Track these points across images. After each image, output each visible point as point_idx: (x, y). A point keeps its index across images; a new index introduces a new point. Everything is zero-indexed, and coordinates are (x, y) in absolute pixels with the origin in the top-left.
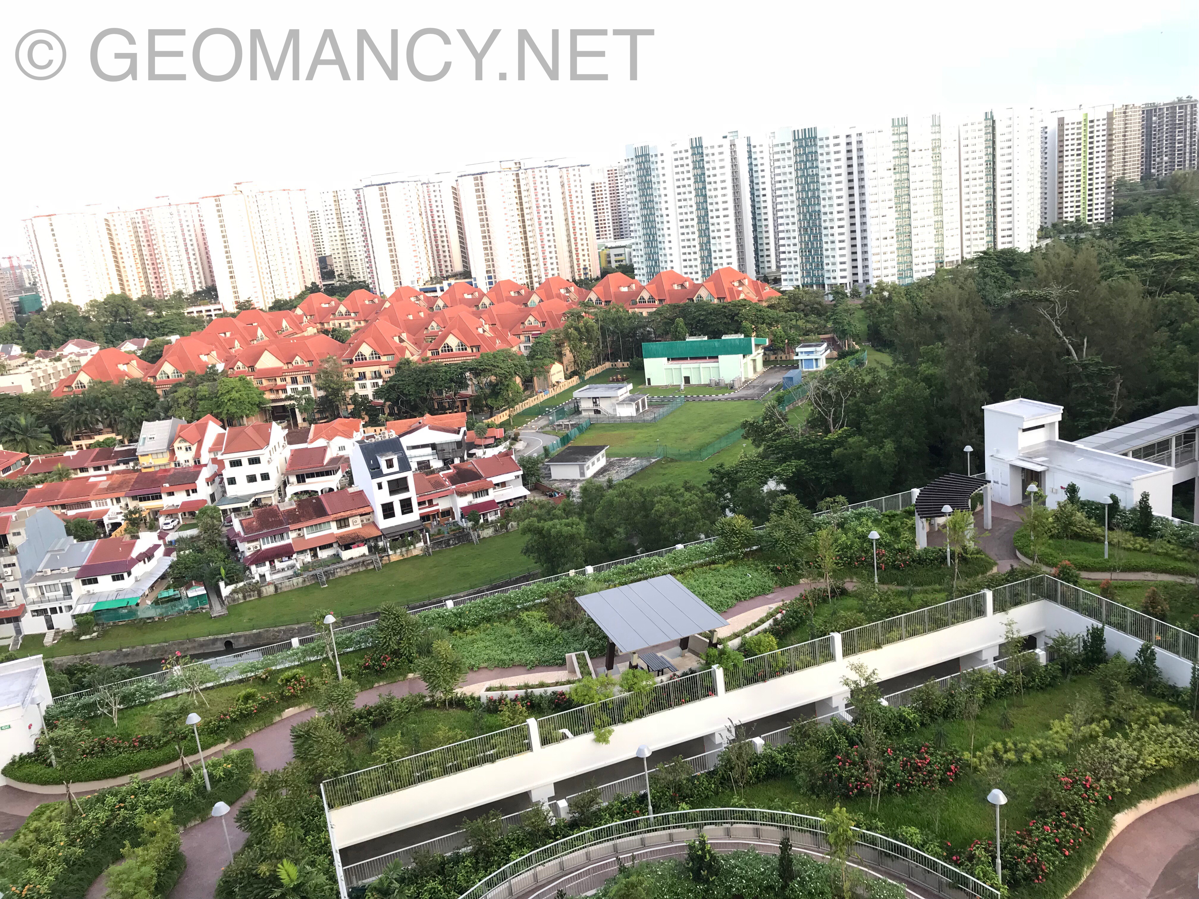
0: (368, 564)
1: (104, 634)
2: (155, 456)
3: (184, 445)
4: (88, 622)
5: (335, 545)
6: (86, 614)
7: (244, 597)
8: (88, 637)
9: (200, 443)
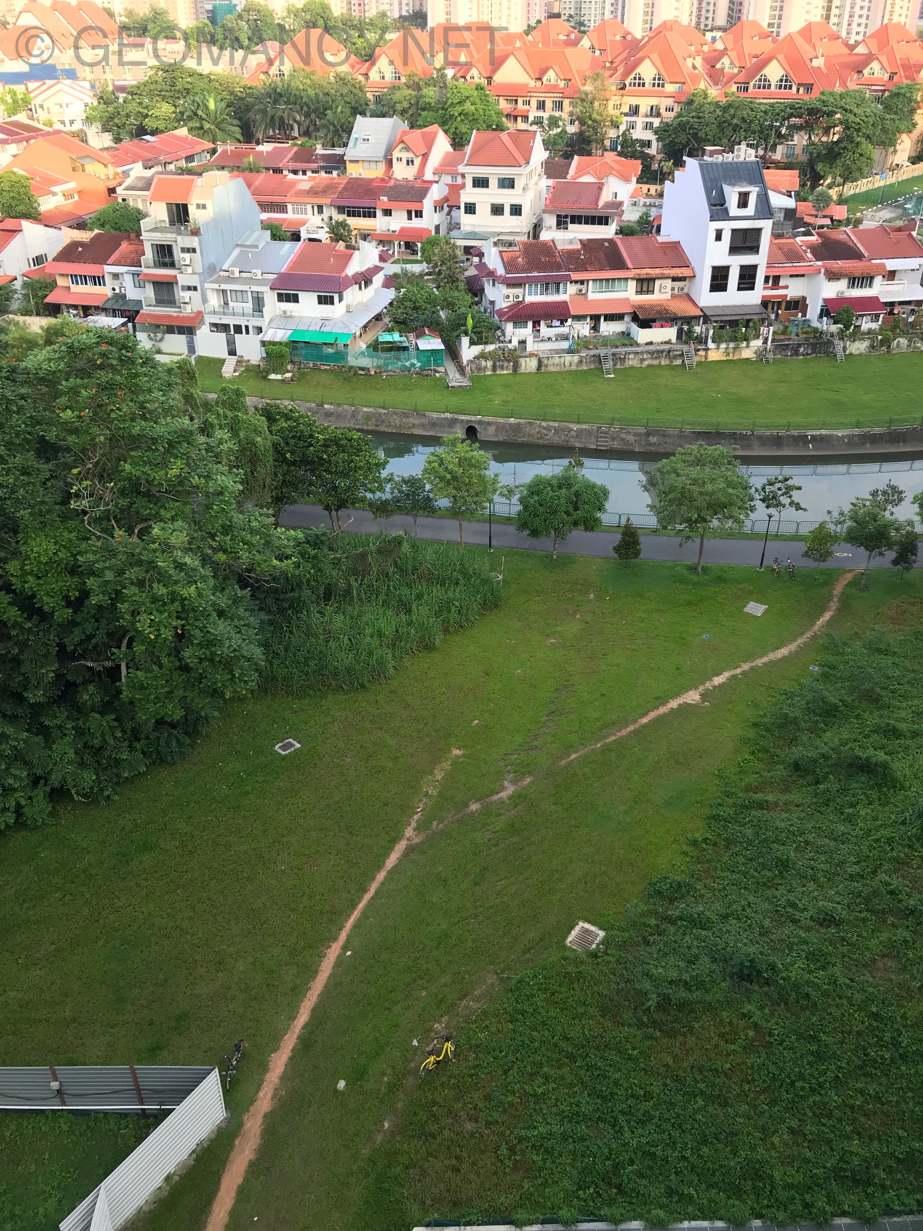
0: (675, 357)
1: (300, 377)
2: (366, 165)
3: (405, 155)
4: (281, 356)
5: (627, 318)
6: (280, 343)
7: (494, 368)
8: (279, 377)
9: (425, 156)
